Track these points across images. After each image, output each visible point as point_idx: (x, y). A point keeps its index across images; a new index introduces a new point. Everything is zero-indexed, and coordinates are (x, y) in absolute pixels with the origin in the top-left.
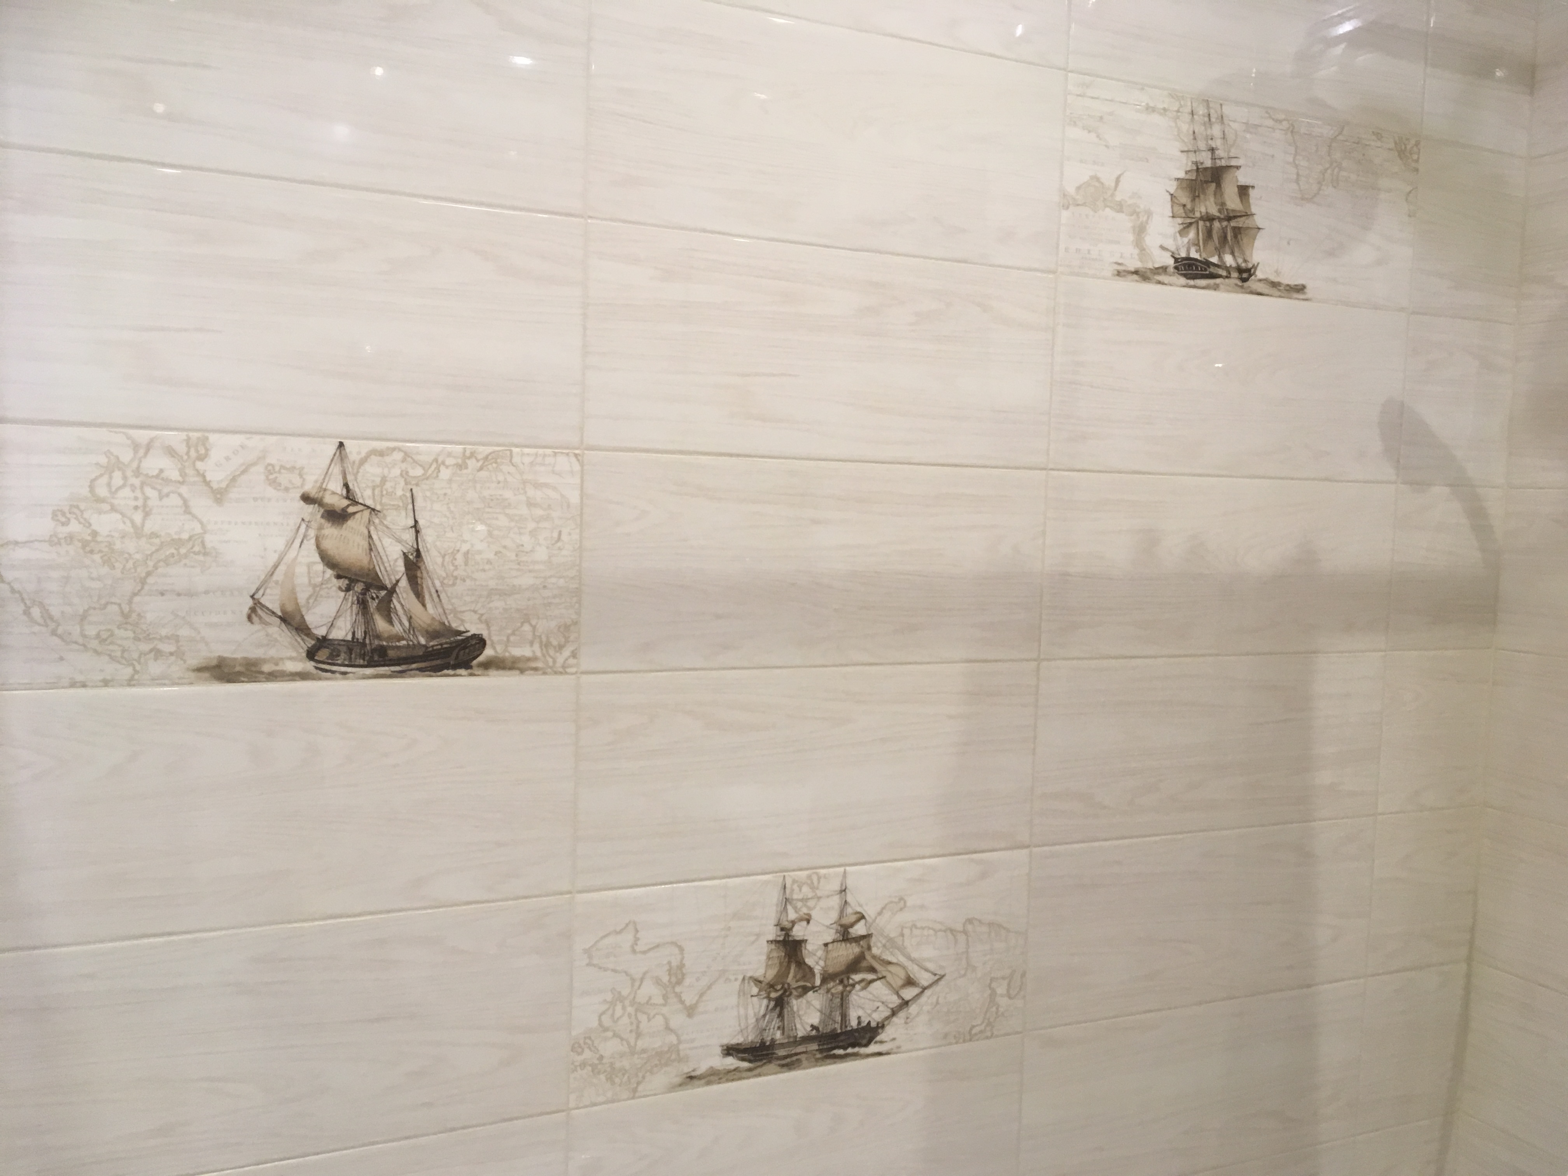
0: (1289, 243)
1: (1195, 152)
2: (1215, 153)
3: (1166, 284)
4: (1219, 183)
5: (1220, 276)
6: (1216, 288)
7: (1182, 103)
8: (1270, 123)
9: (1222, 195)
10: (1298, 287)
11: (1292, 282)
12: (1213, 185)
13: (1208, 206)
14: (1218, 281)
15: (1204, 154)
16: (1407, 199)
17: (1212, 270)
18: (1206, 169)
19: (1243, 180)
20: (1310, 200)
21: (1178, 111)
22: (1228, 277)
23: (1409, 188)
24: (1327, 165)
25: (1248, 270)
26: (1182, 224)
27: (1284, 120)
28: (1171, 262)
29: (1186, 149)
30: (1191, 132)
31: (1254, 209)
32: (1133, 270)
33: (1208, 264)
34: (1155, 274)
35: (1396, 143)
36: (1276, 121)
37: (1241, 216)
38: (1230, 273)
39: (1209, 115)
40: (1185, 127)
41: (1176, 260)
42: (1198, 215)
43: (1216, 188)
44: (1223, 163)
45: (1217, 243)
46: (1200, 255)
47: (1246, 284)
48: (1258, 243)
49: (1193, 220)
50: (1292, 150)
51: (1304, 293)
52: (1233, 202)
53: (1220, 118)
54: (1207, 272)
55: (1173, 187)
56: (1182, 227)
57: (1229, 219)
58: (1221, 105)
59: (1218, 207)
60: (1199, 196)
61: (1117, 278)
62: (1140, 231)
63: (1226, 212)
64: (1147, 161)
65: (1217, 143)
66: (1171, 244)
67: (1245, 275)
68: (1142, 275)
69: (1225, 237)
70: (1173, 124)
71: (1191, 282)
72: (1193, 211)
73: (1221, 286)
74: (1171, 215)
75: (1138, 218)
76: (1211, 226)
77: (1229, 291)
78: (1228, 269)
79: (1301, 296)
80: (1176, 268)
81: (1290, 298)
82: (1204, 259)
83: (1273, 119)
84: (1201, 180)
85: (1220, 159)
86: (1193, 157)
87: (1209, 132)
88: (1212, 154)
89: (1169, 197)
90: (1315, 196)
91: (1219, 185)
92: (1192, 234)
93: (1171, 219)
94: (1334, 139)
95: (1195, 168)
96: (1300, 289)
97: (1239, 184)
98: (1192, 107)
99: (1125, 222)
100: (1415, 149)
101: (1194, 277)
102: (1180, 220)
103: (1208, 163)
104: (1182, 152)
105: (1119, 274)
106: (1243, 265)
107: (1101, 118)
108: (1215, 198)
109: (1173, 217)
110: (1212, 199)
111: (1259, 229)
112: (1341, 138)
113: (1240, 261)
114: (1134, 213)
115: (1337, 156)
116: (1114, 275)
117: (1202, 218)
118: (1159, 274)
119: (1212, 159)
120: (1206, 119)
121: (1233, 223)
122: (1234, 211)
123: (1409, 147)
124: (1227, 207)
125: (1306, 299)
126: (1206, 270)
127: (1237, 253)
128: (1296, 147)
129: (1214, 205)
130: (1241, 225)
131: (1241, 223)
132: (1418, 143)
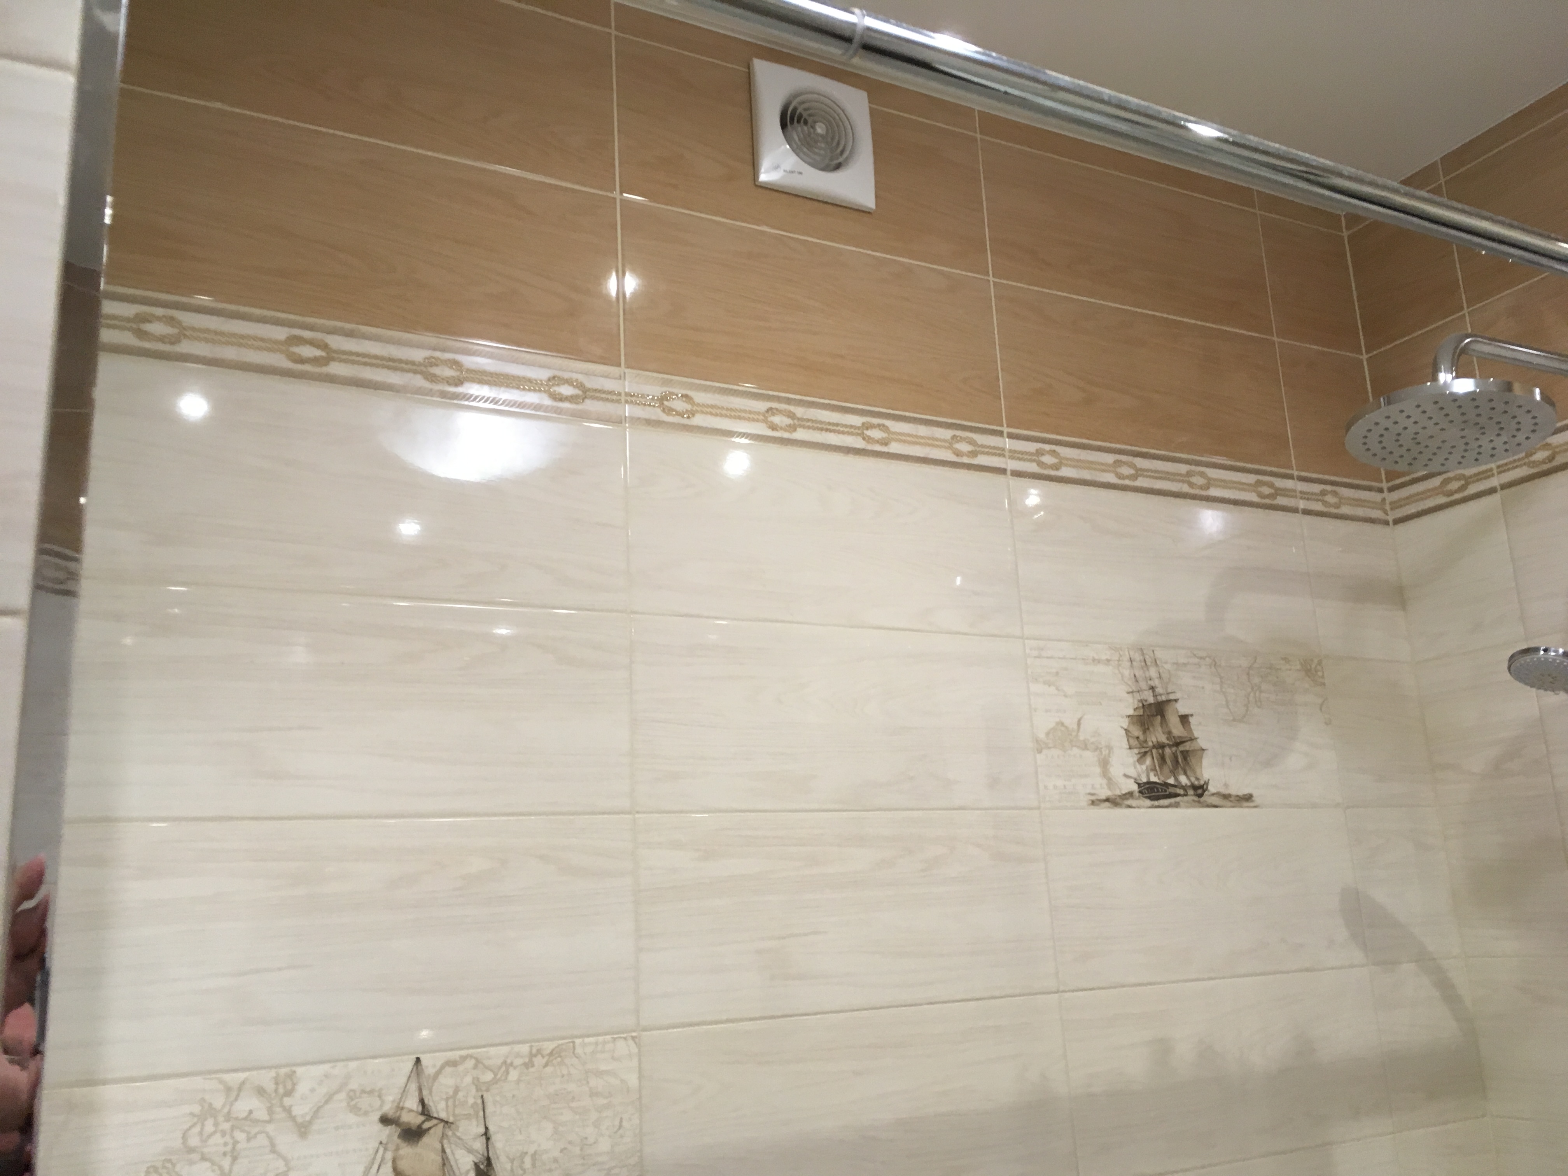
0: (1231, 759)
1: (1138, 692)
2: (1155, 691)
3: (1134, 808)
4: (1164, 715)
5: (1176, 795)
6: (1177, 805)
7: (1121, 653)
8: (1196, 660)
9: (1167, 725)
10: (1247, 797)
11: (1240, 793)
12: (1159, 717)
13: (1158, 736)
14: (1178, 799)
15: (1146, 693)
16: (1321, 710)
17: (1172, 790)
18: (1150, 704)
19: (1183, 711)
20: (1241, 721)
21: (1119, 661)
22: (1186, 795)
23: (1320, 701)
24: (1249, 690)
25: (1201, 787)
26: (1139, 753)
27: (1206, 657)
28: (1135, 788)
29: (1131, 690)
30: (1133, 676)
31: (1196, 734)
32: (1104, 797)
33: (1166, 785)
34: (1123, 799)
35: (1301, 664)
36: (1201, 658)
37: (1187, 741)
38: (1187, 792)
39: (1145, 660)
40: (1127, 673)
41: (1139, 785)
42: (1150, 744)
43: (1161, 720)
44: (1164, 698)
45: (1171, 767)
46: (1159, 779)
47: (1202, 799)
48: (1205, 762)
49: (1148, 749)
50: (1218, 680)
51: (1253, 801)
52: (1178, 730)
53: (1154, 661)
54: (1167, 793)
55: (1125, 723)
56: (1139, 756)
57: (1177, 744)
58: (1153, 651)
59: (1166, 736)
60: (1148, 729)
61: (1093, 807)
62: (1105, 764)
63: (1173, 740)
64: (1101, 704)
65: (1156, 682)
66: (1132, 772)
67: (1200, 791)
68: (1113, 802)
69: (1177, 762)
70: (1117, 671)
71: (1156, 803)
72: (1146, 741)
73: (1181, 803)
74: (1128, 747)
75: (1101, 751)
76: (1163, 752)
77: (1187, 807)
78: (1184, 788)
79: (1252, 804)
80: (1140, 792)
81: (1241, 807)
82: (1163, 781)
83: (1198, 658)
84: (1148, 715)
85: (1161, 695)
86: (1137, 696)
87: (1147, 675)
88: (1153, 692)
89: (1124, 732)
90: (1244, 716)
91: (1163, 716)
92: (1148, 761)
93: (1129, 751)
94: (1250, 668)
95: (1141, 705)
96: (1248, 798)
97: (1180, 714)
98: (1130, 655)
99: (1090, 756)
100: (1319, 668)
101: (1158, 798)
102: (1136, 751)
103: (1151, 700)
104: (1128, 693)
105: (1093, 803)
106: (1196, 783)
107: (1057, 673)
108: (1162, 727)
109: (1130, 748)
110: (1160, 729)
111: (1203, 750)
112: (1256, 665)
113: (1193, 779)
114: (1097, 749)
115: (1256, 680)
116: (1089, 805)
117: (1154, 747)
118: (1127, 799)
119: (1154, 696)
120: (1143, 664)
121: (1181, 748)
122: (1180, 737)
123: (1313, 666)
124: (1174, 735)
125: (1255, 807)
126: (1166, 791)
127: (1189, 773)
128: (1221, 678)
129: (1162, 733)
130: (1187, 748)
131: (1187, 746)
132: (1320, 663)
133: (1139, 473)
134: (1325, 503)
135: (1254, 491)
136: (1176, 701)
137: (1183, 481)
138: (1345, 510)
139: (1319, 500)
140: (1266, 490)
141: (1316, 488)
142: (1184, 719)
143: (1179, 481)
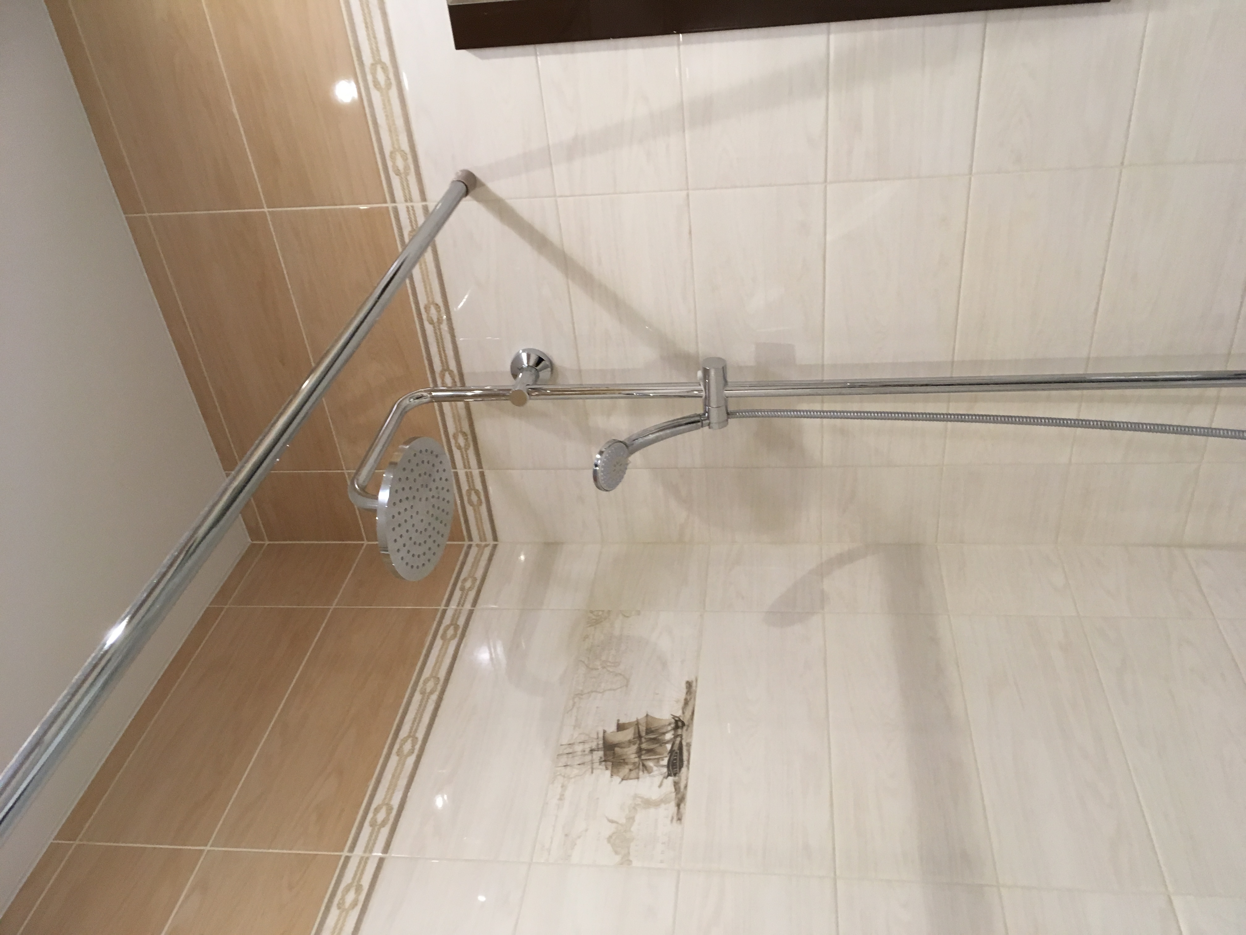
0: (657, 694)
1: (593, 763)
2: (594, 749)
3: (687, 783)
4: (615, 744)
5: (681, 744)
6: (689, 745)
7: (558, 773)
8: (575, 710)
9: (623, 743)
11: (685, 691)
12: (617, 749)
13: (631, 753)
14: (684, 743)
15: (594, 757)
16: (628, 617)
17: (676, 748)
18: (605, 755)
19: (614, 728)
20: (628, 681)
21: (564, 777)
22: (681, 736)
23: (621, 616)
24: (604, 670)
25: (676, 722)
26: (643, 771)
27: (573, 701)
28: (671, 779)
29: (590, 770)
30: (579, 766)
31: (633, 719)
32: (676, 808)
33: (671, 751)
34: (680, 791)
35: (591, 626)
36: (574, 705)
37: (638, 728)
38: (678, 735)
39: (567, 754)
40: (576, 771)
41: (669, 775)
42: (637, 760)
43: (618, 747)
44: (601, 742)
45: (657, 745)
46: (666, 757)
47: (686, 723)
48: (657, 716)
49: (641, 763)
50: (594, 694)
51: (692, 681)
52: (628, 735)
53: (570, 745)
54: (678, 751)
55: (617, 779)
56: (645, 772)
57: (640, 737)
58: (562, 745)
59: (632, 745)
60: (624, 760)
61: (682, 820)
62: (648, 803)
63: (635, 740)
64: (598, 799)
65: (587, 747)
66: (658, 780)
68: (680, 801)
69: (654, 739)
70: (573, 780)
71: (685, 763)
72: (634, 763)
73: (688, 741)
74: (636, 780)
75: (638, 805)
76: (645, 750)
77: (691, 736)
78: (676, 736)
79: (694, 683)
80: (675, 775)
81: (696, 692)
82: (668, 754)
83: (573, 708)
84: (613, 758)
85: (598, 744)
86: (596, 765)
87: (580, 753)
88: (595, 751)
89: (624, 782)
90: (625, 677)
92: (650, 764)
93: (640, 779)
94: (587, 666)
95: (603, 763)
96: (689, 685)
97: (616, 730)
98: (561, 767)
99: (640, 816)
100: (595, 613)
101: (681, 761)
102: (641, 773)
103: (601, 753)
104: (592, 772)
105: (679, 819)
106: (673, 725)
107: (566, 835)
108: (624, 748)
109: (638, 778)
110: (626, 750)
111: (647, 715)
112: (586, 662)
113: (669, 728)
114: (635, 808)
115: (598, 663)
116: (681, 823)
117: (639, 757)
118: (679, 788)
119: (598, 751)
120: (570, 756)
121: (643, 734)
122: (634, 734)
123: (594, 617)
124: (632, 738)
125: (696, 681)
126: (676, 753)
127: (664, 731)
128: (592, 692)
129: (630, 748)
130: (644, 728)
131: (643, 729)
132: (592, 612)
133: (412, 735)
134: (470, 589)
135: (449, 642)
136: (605, 732)
137: (428, 698)
138: (479, 574)
139: (467, 593)
140: (451, 632)
141: (457, 594)
142: (621, 727)
143: (427, 701)
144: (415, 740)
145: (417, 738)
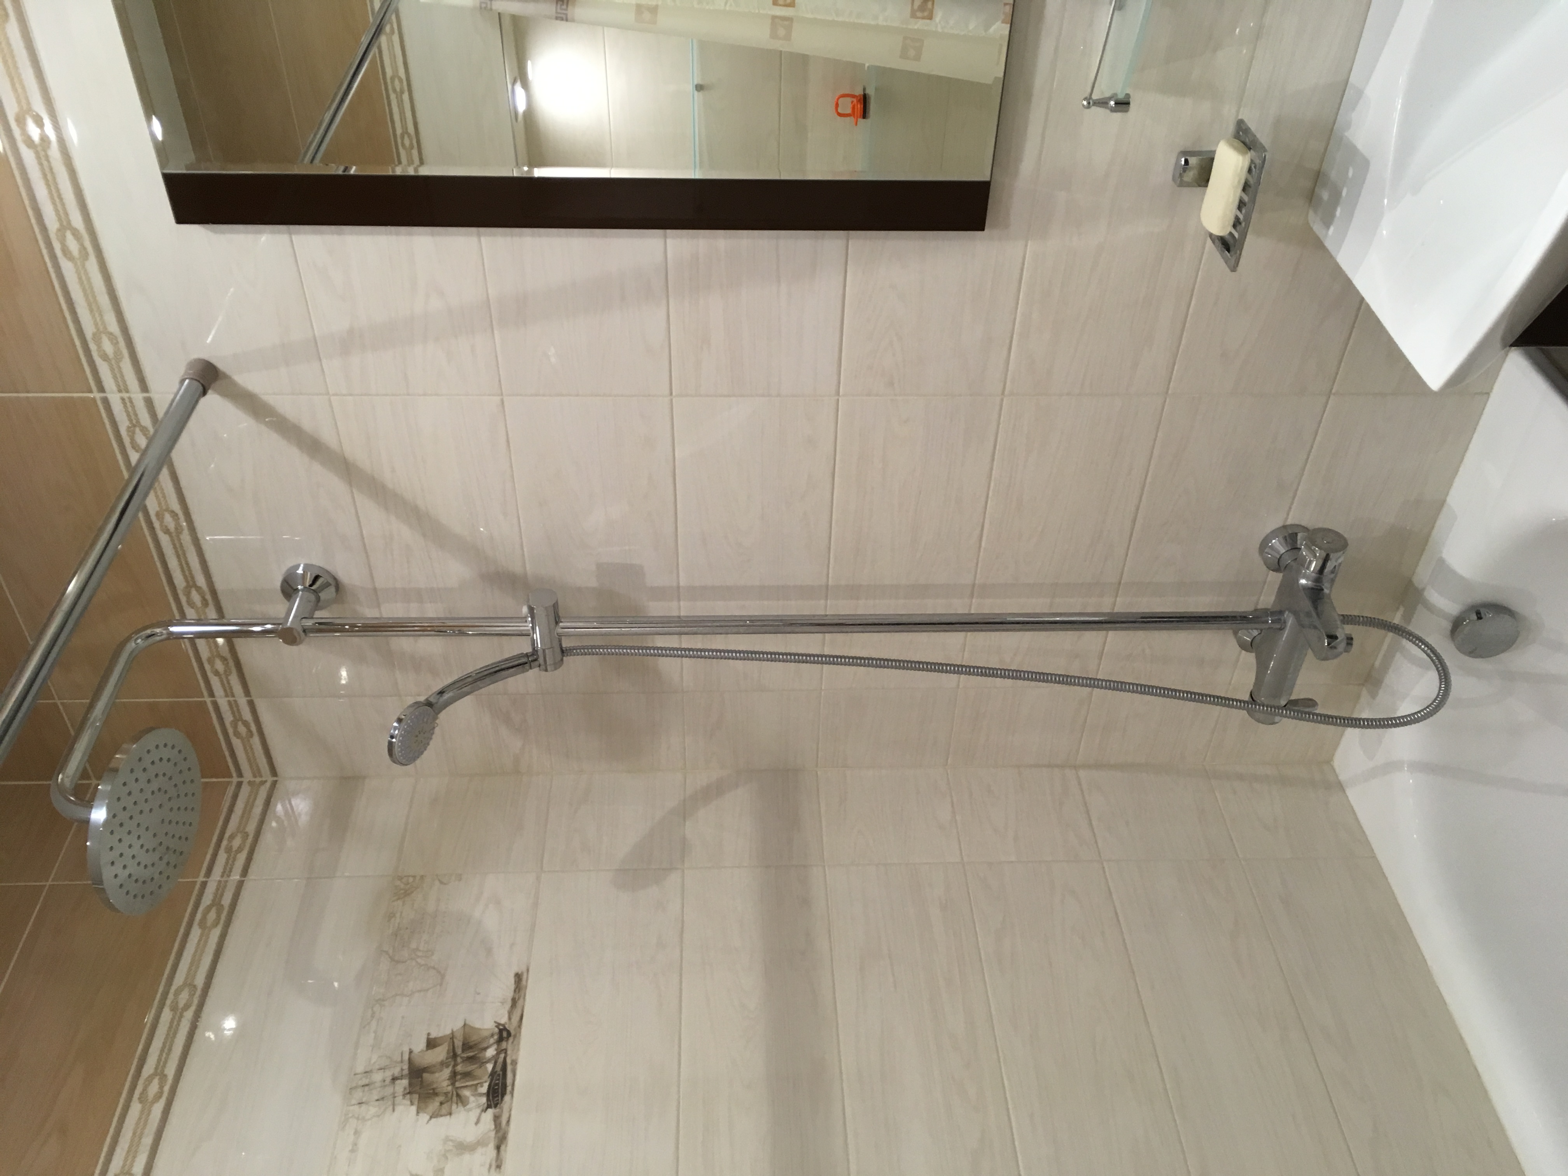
0: (479, 994)
1: (394, 1098)
2: (397, 1077)
3: (511, 1117)
4: (423, 1069)
5: (505, 1062)
6: (514, 1063)
7: (351, 1115)
8: (374, 1024)
9: (434, 1066)
10: (517, 980)
11: (513, 987)
12: (425, 1075)
13: (443, 1078)
14: (509, 1061)
15: (397, 1088)
16: (445, 884)
17: (499, 1067)
18: (410, 1084)
19: (422, 1045)
20: (443, 977)
21: (358, 1119)
22: (505, 1051)
23: (437, 883)
24: (414, 963)
25: (501, 1031)
26: (457, 1104)
27: (372, 1010)
28: (491, 1113)
29: (391, 1107)
30: (377, 1103)
31: (448, 1032)
32: (495, 1153)
33: (493, 1073)
34: (500, 1130)
35: (399, 899)
36: (373, 1016)
37: (453, 1043)
38: (503, 1050)
39: (363, 1086)
40: (372, 1111)
41: (489, 1107)
42: (450, 1089)
43: (428, 1072)
44: (406, 1067)
45: (475, 1066)
46: (486, 1082)
47: (513, 1032)
48: (477, 1025)
49: (455, 1093)
50: (398, 999)
51: (522, 973)
52: (440, 1054)
53: (365, 1074)
54: (501, 1073)
55: (425, 1117)
56: (459, 1104)
57: (455, 1056)
58: (355, 1075)
59: (444, 1068)
60: (434, 1089)
61: (502, 1168)
62: (461, 1148)
63: (450, 1060)
64: (400, 1145)
65: (388, 1074)
66: (475, 1115)
67: (505, 1034)
68: (501, 1141)
69: (472, 1057)
70: (369, 1124)
71: (509, 1088)
72: (446, 1094)
73: (514, 1058)
74: (448, 1117)
75: (450, 1151)
76: (461, 1074)
77: (518, 1050)
78: (498, 1054)
79: (525, 976)
80: (496, 1106)
81: (526, 987)
82: (489, 1077)
83: (371, 1020)
84: (420, 1088)
85: (402, 1070)
86: (399, 1099)
87: (379, 1085)
88: (397, 1079)
89: (434, 1120)
90: (439, 972)
91: (425, 1070)
92: (467, 1093)
93: (452, 1117)
94: (392, 959)
95: (408, 1096)
96: (518, 977)
97: (425, 1049)
98: (354, 1105)
100: (404, 880)
101: (505, 1087)
102: (454, 1107)
103: (405, 1082)
104: (394, 1111)
105: (499, 1167)
106: (496, 1037)
108: (436, 1072)
109: (450, 1115)
110: (437, 1075)
111: (465, 1025)
112: (391, 952)
113: (492, 1041)
114: (445, 1156)
115: (405, 953)
117: (453, 1084)
118: (501, 1125)
119: (402, 1079)
120: (367, 1088)
121: (459, 1051)
122: (448, 1053)
123: (402, 886)
124: (445, 1059)
125: (528, 971)
126: (499, 1075)
127: (485, 1045)
128: (396, 995)
129: (441, 1073)
130: (461, 1044)
131: (458, 1043)
132: (401, 878)
133: (160, 1072)
134: (240, 850)
135: (210, 931)
136: (411, 1052)
137: (181, 1016)
138: (251, 828)
139: (235, 856)
140: (212, 915)
141: (222, 857)
142: (431, 1044)
143: (180, 1021)
144: (163, 1077)
145: (166, 1076)
